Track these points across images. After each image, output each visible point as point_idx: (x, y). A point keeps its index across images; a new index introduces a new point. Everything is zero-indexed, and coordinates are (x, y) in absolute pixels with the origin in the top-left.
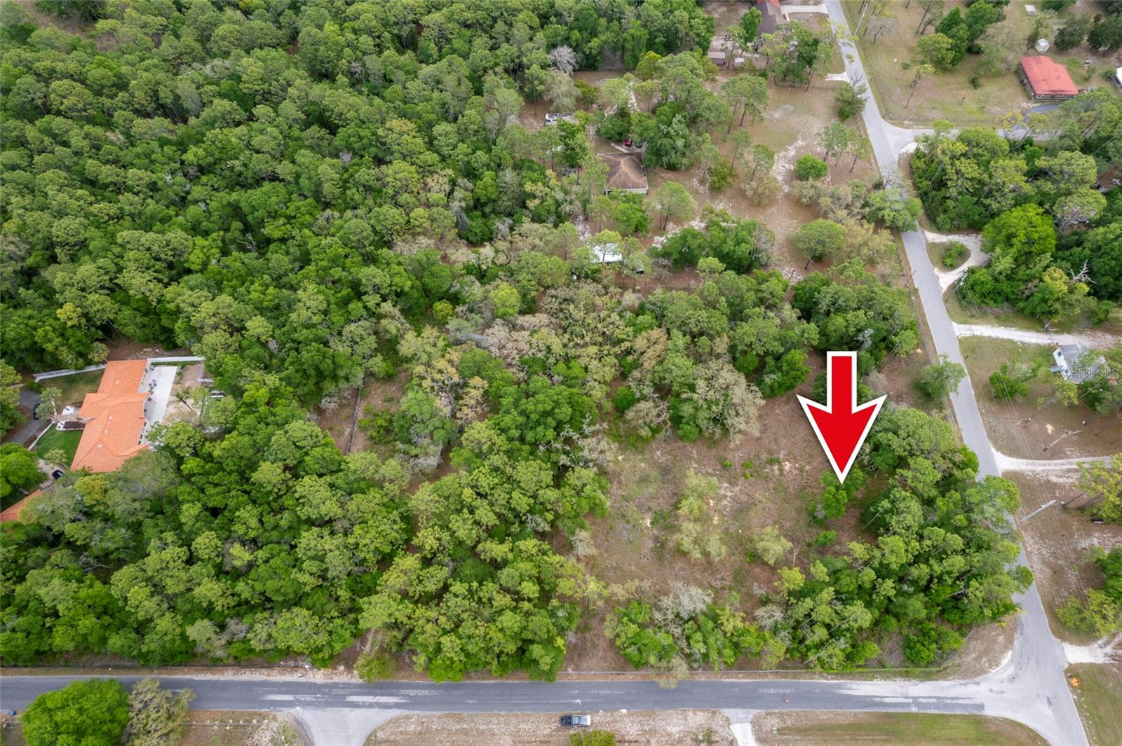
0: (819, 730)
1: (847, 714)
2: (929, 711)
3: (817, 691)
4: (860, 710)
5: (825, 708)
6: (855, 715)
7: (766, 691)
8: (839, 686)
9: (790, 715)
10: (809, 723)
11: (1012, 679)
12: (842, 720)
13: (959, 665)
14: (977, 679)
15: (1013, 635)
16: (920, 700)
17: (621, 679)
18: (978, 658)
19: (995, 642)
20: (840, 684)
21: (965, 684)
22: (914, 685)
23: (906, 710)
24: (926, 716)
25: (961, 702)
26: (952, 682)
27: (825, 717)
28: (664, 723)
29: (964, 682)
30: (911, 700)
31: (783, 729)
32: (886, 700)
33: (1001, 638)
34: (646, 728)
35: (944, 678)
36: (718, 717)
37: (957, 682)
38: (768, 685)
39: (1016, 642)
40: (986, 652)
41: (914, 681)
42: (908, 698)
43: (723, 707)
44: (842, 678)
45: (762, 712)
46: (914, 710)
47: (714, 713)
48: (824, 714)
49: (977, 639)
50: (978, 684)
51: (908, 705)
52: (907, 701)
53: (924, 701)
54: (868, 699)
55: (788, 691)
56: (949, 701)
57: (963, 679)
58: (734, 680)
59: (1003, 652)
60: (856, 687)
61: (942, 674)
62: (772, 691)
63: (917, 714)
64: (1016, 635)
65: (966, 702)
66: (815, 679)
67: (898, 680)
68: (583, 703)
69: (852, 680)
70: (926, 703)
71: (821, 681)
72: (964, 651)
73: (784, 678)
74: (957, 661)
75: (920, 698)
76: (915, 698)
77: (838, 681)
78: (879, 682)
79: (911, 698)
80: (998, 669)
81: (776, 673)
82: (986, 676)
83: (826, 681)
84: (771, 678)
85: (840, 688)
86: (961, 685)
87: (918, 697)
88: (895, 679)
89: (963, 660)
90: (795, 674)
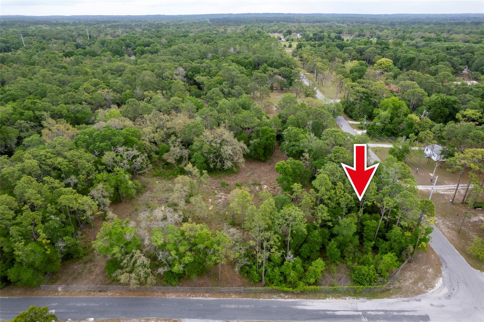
3: (275, 306)
7: (227, 306)
8: (295, 304)
11: (449, 296)
13: (399, 288)
14: (418, 297)
15: (440, 269)
16: (369, 313)
17: (102, 295)
18: (415, 283)
19: (426, 273)
20: (296, 302)
21: (408, 301)
22: (363, 302)
25: (406, 314)
26: (396, 300)
29: (406, 299)
30: (360, 313)
32: (338, 313)
33: (430, 270)
35: (388, 297)
37: (400, 299)
38: (231, 303)
39: (443, 273)
40: (421, 279)
41: (362, 299)
42: (358, 311)
46: (364, 320)
50: (419, 300)
51: (359, 317)
52: (357, 313)
53: (373, 313)
54: (321, 313)
55: (248, 306)
56: (395, 314)
57: (405, 297)
58: (201, 298)
59: (435, 279)
60: (311, 304)
61: (385, 293)
62: (233, 306)
64: (442, 268)
65: (412, 314)
66: (274, 298)
67: (348, 298)
68: (56, 313)
69: (307, 299)
70: (374, 315)
71: (278, 300)
72: (401, 278)
73: (246, 297)
74: (397, 285)
75: (368, 311)
76: (364, 311)
77: (293, 300)
78: (331, 300)
79: (361, 311)
80: (433, 290)
81: (239, 293)
82: (425, 295)
83: (283, 300)
84: (234, 298)
85: (296, 305)
86: (404, 301)
87: (366, 310)
88: (345, 298)
89: (402, 284)
90: (256, 294)
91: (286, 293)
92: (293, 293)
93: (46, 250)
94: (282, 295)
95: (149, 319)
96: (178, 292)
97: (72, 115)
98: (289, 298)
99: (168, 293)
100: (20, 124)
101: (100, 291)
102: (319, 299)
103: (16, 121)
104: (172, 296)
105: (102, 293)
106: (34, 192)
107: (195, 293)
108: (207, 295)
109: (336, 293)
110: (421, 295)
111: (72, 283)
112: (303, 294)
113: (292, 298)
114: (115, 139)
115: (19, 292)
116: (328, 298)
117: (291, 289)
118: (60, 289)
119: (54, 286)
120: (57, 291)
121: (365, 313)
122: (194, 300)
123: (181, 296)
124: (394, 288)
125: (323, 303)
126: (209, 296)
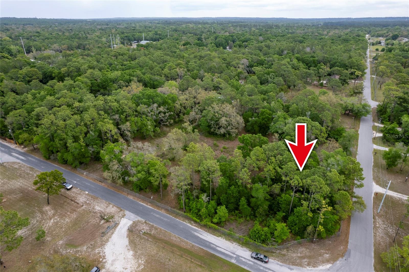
0: (165, 243)
1: (189, 243)
2: (243, 266)
3: (181, 227)
4: (197, 245)
5: (178, 235)
6: (193, 246)
7: (155, 214)
9: (156, 229)
10: (163, 238)
12: (183, 245)
13: (284, 255)
14: (292, 267)
15: (338, 259)
17: (100, 184)
18: (303, 258)
19: (321, 255)
20: (197, 230)
21: (281, 266)
22: (244, 250)
23: (228, 259)
24: (237, 267)
25: (270, 271)
26: (272, 261)
27: (174, 239)
28: (97, 204)
29: (281, 264)
30: (235, 256)
31: (147, 234)
32: (219, 249)
33: (327, 256)
34: (88, 202)
36: (122, 212)
37: (276, 262)
38: (158, 213)
39: (338, 262)
40: (309, 257)
41: (245, 249)
42: (234, 254)
43: (127, 210)
44: (201, 228)
45: (144, 220)
46: (233, 261)
47: (121, 210)
48: (175, 237)
49: (307, 248)
50: (292, 269)
51: (231, 257)
52: (232, 255)
53: (244, 260)
54: (208, 243)
55: (166, 219)
57: (282, 262)
58: (145, 205)
59: (324, 263)
60: (206, 235)
62: (157, 216)
63: (233, 264)
64: (340, 259)
66: (185, 222)
67: (234, 244)
68: (76, 183)
69: (206, 231)
70: (244, 262)
71: (188, 224)
72: (292, 249)
73: (169, 214)
74: (284, 252)
75: (242, 257)
76: (238, 256)
77: (197, 228)
78: (222, 240)
79: (236, 255)
80: (313, 269)
81: (167, 210)
82: (301, 268)
83: (190, 225)
84: (163, 212)
85: (195, 231)
86: (278, 264)
87: (241, 256)
88: (233, 242)
89: (289, 254)
90: (177, 215)
91: (195, 222)
92: (199, 224)
93: (82, 149)
94: (192, 222)
95: (110, 203)
96: (135, 197)
97: (152, 82)
98: (195, 226)
99: (130, 195)
100: (121, 83)
101: (100, 181)
102: (214, 235)
103: (119, 81)
104: (131, 198)
105: (100, 183)
106: (88, 116)
107: (143, 200)
108: (149, 204)
109: (230, 237)
110: (297, 267)
111: (91, 173)
112: (205, 227)
113: (197, 227)
114: (156, 99)
115: (69, 168)
116: (221, 237)
117: (198, 221)
118: (85, 173)
119: (83, 171)
120: (83, 174)
121: (239, 258)
122: (141, 204)
123: (135, 199)
124: (279, 253)
125: (215, 238)
126: (150, 206)
